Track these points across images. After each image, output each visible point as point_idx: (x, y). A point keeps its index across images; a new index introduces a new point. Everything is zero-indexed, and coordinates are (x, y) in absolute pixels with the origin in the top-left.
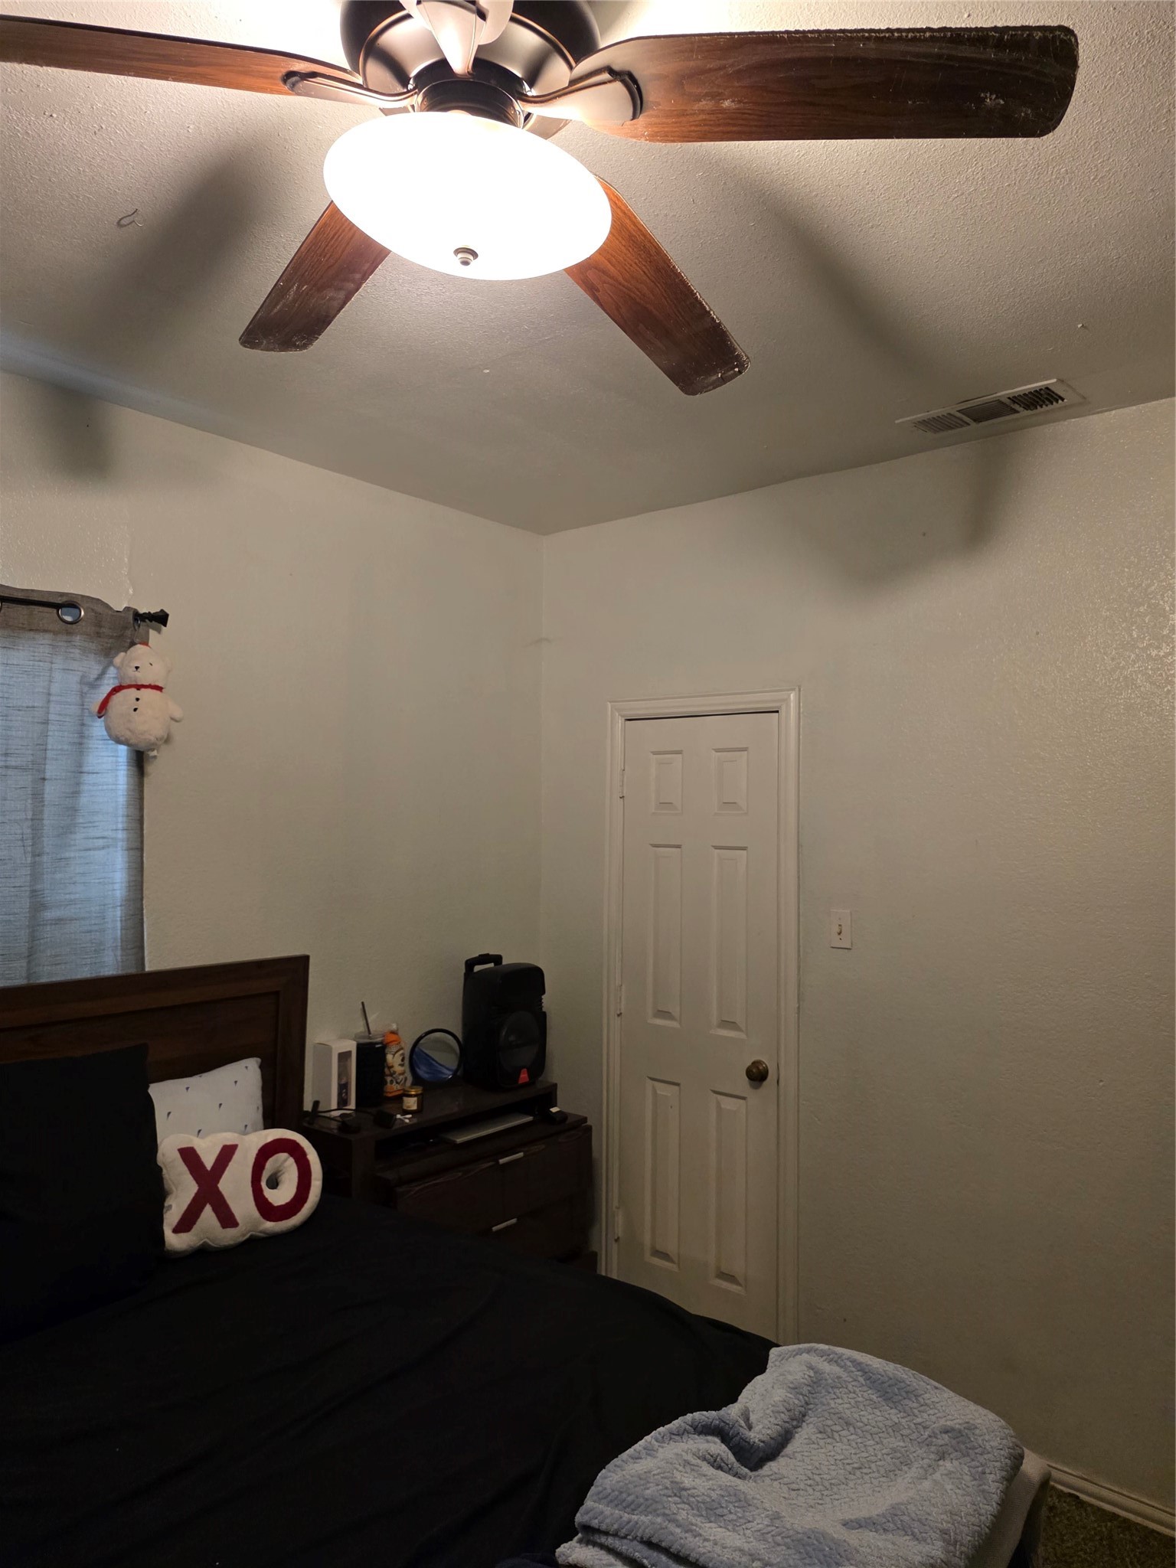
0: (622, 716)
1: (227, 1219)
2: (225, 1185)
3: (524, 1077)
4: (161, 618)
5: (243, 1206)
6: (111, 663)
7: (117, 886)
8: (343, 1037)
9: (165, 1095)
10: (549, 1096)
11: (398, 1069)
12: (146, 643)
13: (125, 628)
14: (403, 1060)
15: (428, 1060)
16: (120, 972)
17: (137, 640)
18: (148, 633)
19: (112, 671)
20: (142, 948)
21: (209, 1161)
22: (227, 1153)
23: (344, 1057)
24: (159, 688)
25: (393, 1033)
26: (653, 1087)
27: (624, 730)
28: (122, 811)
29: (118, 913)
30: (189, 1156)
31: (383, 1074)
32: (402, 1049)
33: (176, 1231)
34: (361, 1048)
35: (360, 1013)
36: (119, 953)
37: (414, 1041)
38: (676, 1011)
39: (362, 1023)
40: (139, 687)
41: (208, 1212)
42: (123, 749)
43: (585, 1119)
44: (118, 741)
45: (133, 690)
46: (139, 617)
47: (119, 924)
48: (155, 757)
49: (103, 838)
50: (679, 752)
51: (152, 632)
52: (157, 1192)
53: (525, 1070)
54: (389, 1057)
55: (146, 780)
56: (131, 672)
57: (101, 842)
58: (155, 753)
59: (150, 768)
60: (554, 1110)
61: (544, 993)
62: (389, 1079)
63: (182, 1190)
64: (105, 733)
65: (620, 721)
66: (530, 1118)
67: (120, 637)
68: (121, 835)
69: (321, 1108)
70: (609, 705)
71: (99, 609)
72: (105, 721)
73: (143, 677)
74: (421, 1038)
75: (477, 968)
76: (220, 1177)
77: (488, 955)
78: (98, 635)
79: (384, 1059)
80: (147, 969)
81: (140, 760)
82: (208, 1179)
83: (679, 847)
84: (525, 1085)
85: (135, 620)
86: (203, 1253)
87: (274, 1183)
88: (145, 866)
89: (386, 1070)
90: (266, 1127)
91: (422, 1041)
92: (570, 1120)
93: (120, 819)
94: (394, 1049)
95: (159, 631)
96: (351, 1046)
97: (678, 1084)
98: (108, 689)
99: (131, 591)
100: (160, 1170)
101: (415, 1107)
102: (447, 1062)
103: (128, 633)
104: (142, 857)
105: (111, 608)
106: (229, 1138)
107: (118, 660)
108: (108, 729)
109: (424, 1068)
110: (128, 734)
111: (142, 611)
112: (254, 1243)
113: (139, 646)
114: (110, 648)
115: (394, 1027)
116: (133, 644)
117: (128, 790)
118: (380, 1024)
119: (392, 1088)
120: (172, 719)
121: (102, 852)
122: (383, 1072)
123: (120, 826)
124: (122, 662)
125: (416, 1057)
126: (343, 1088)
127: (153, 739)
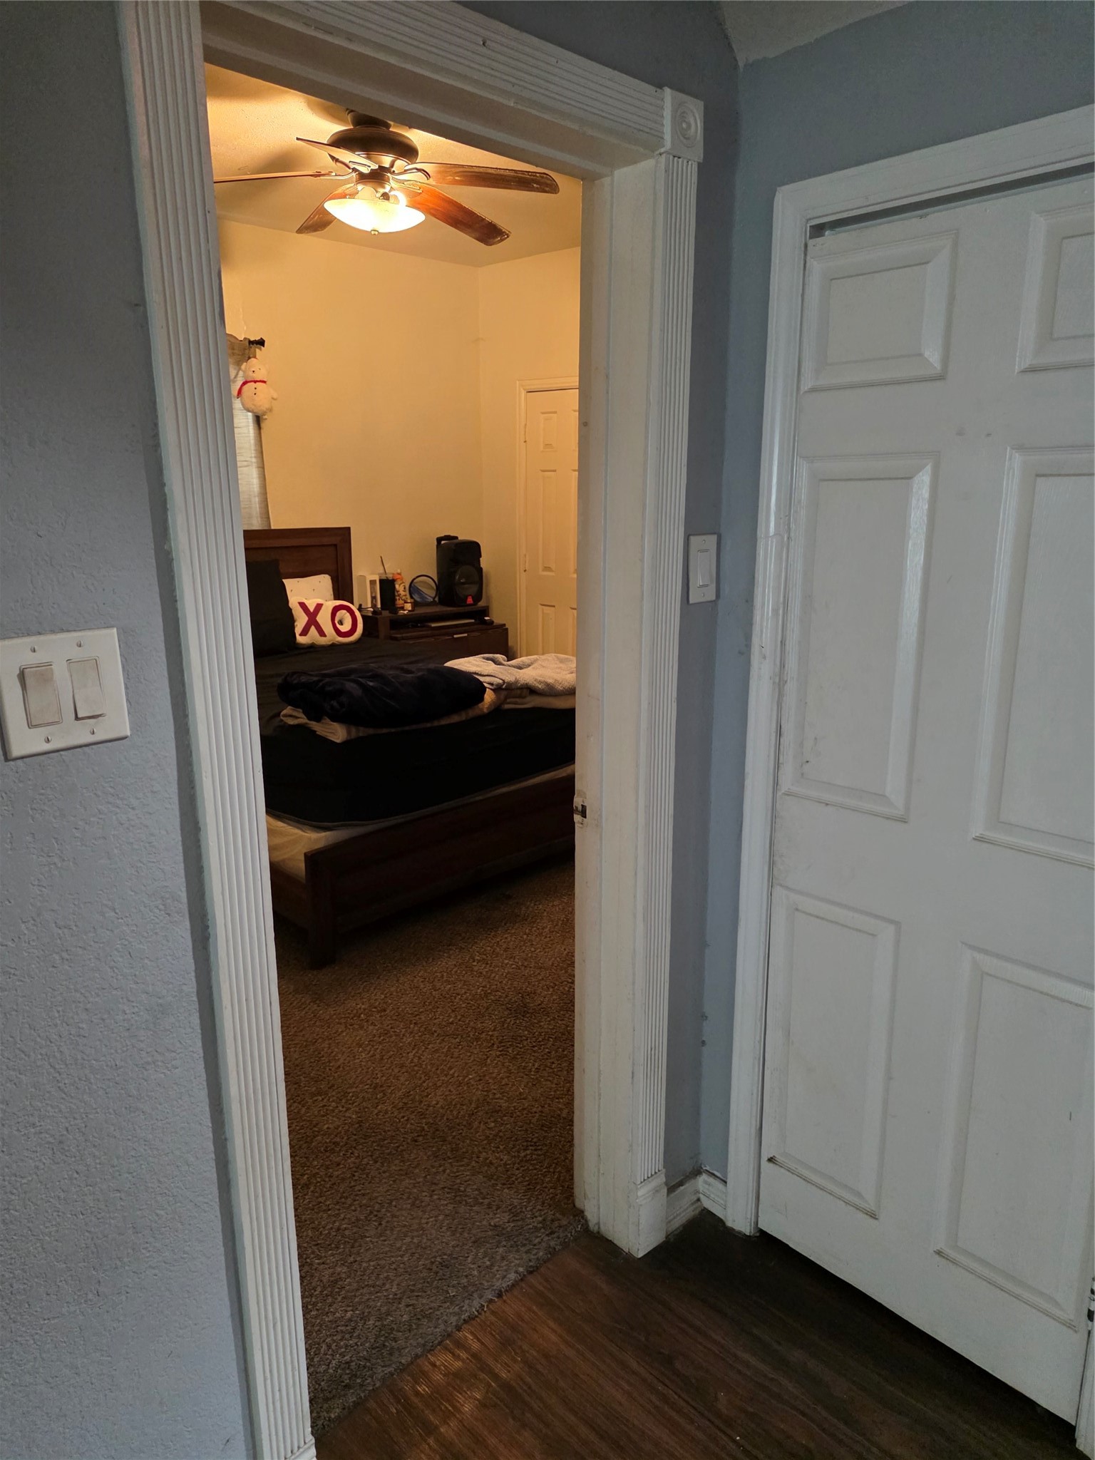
0: (524, 389)
1: (322, 633)
2: (319, 618)
3: (470, 600)
4: (261, 343)
5: (328, 628)
6: (240, 369)
7: (255, 486)
8: (373, 573)
9: (290, 584)
10: (485, 611)
11: (402, 593)
12: (255, 357)
13: (245, 349)
14: (405, 588)
15: (419, 592)
16: (260, 528)
17: (251, 356)
18: (255, 351)
19: (241, 373)
20: (268, 518)
21: (312, 609)
22: (319, 607)
23: (373, 582)
24: (264, 382)
25: (399, 574)
26: (543, 610)
27: (526, 397)
28: (253, 448)
29: (257, 499)
30: (303, 605)
31: (394, 596)
32: (403, 583)
33: (300, 635)
34: (381, 581)
35: (380, 563)
36: (259, 519)
37: (410, 581)
38: (553, 567)
39: (382, 568)
40: (255, 382)
41: (313, 629)
42: (250, 414)
43: (504, 625)
44: (249, 411)
45: (253, 383)
46: (251, 343)
47: (258, 506)
48: (266, 419)
49: (246, 461)
50: (555, 412)
51: (257, 350)
52: (291, 620)
53: (470, 597)
54: (397, 586)
55: (262, 431)
56: (251, 373)
57: (245, 463)
58: (266, 417)
59: (263, 425)
60: (486, 618)
61: (481, 556)
62: (398, 598)
63: (301, 620)
64: (241, 406)
65: (523, 393)
66: (473, 621)
67: (243, 354)
68: (254, 460)
69: (363, 607)
70: (518, 382)
71: (232, 340)
72: (241, 400)
73: (258, 377)
74: (414, 579)
75: (443, 542)
76: (318, 614)
77: (449, 536)
78: (233, 354)
79: (395, 587)
80: (273, 528)
81: (258, 420)
82: (312, 616)
83: (555, 471)
84: (470, 605)
85: (249, 344)
86: (312, 648)
87: (341, 623)
88: (266, 477)
89: (396, 594)
90: (335, 599)
91: (415, 581)
92: (494, 624)
93: (253, 452)
94: (399, 582)
95: (260, 349)
96: (377, 578)
97: (554, 606)
98: (241, 383)
99: (245, 328)
100: (291, 610)
101: (410, 609)
102: (430, 593)
103: (247, 351)
104: (264, 471)
105: (237, 339)
106: (320, 601)
107: (243, 366)
108: (243, 404)
109: (416, 595)
110: (253, 407)
111: (252, 339)
112: (333, 646)
113: (252, 359)
114: (240, 361)
115: (399, 571)
116: (249, 358)
117: (255, 437)
118: (391, 570)
119: (399, 602)
120: (273, 398)
121: (247, 468)
122: (394, 594)
123: (253, 455)
124: (246, 368)
125: (413, 589)
126: (374, 598)
127: (265, 409)
